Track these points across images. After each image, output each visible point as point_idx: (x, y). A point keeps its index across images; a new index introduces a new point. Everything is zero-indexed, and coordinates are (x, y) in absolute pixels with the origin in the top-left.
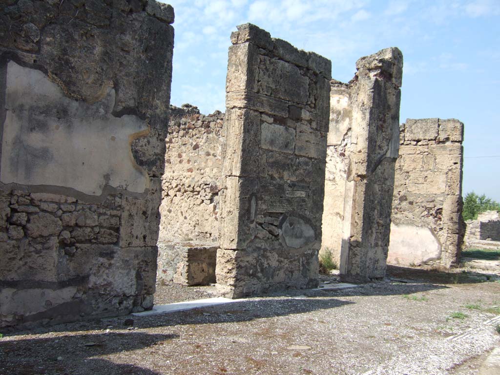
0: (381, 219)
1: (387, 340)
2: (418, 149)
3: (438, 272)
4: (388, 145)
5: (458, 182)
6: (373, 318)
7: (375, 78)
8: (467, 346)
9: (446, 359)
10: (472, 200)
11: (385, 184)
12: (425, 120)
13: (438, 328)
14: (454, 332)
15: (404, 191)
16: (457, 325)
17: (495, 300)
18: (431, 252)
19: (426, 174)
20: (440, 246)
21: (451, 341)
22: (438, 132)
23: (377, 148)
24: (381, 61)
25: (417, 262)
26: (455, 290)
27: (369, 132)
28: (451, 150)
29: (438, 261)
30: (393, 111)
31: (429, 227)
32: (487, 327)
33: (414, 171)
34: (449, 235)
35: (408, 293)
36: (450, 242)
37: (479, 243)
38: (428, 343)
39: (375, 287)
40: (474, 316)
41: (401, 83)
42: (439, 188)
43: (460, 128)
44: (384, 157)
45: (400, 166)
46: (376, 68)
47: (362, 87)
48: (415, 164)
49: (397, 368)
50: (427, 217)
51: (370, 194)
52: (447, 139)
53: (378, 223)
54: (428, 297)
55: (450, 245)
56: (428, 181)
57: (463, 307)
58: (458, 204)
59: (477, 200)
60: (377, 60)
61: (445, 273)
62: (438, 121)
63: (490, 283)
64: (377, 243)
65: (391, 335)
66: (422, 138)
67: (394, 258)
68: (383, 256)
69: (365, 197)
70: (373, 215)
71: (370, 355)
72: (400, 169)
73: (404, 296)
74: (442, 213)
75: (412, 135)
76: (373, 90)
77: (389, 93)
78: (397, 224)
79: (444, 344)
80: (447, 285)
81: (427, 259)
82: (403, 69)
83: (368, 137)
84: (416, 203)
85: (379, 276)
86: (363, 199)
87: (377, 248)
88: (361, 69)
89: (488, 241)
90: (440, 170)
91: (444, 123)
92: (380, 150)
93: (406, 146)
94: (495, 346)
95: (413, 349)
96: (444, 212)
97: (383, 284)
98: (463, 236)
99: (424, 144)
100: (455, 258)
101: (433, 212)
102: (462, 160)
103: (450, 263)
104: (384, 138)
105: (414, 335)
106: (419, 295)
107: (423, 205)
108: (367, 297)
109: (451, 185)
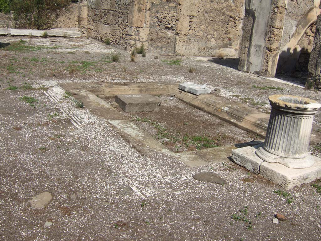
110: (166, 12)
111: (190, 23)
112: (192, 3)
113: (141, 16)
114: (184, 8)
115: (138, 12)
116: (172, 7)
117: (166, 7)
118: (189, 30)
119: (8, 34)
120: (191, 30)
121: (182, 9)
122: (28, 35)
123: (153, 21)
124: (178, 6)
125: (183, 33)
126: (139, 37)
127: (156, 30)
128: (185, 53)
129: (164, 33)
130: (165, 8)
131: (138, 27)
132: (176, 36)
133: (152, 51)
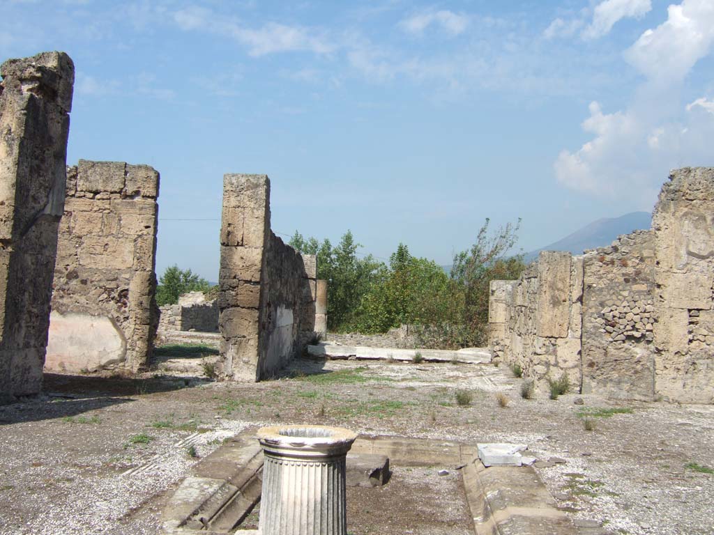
0: (34, 306)
1: (33, 490)
2: (95, 204)
3: (121, 379)
4: (47, 197)
5: (151, 254)
6: (13, 458)
7: (29, 93)
8: (150, 480)
9: (120, 504)
10: (174, 277)
11: (42, 254)
12: (107, 164)
13: (112, 461)
14: (133, 463)
15: (74, 265)
16: (140, 453)
17: (192, 412)
18: (112, 352)
19: (106, 240)
20: (124, 343)
21: (128, 477)
22: (125, 181)
23: (30, 199)
24: (40, 69)
25: (92, 367)
26: (143, 404)
27: (18, 175)
28: (142, 208)
29: (121, 364)
30: (56, 147)
31: (110, 316)
32: (178, 451)
33: (88, 236)
34: (137, 327)
35: (74, 414)
36: (138, 336)
37: (178, 336)
38: (95, 484)
39: (23, 410)
40: (163, 438)
41: (70, 106)
42: (124, 262)
43: (155, 179)
44: (41, 213)
45: (69, 228)
46: (32, 79)
47: (8, 104)
48: (91, 225)
49: (45, 530)
50: (107, 301)
51: (18, 269)
52: (137, 193)
53: (29, 312)
54: (102, 416)
55: (138, 340)
56: (108, 251)
57: (149, 426)
58: (150, 284)
59: (181, 277)
60: (34, 67)
61: (130, 379)
62: (125, 167)
63: (189, 389)
64: (29, 343)
65: (40, 481)
66: (102, 189)
67: (57, 363)
68: (37, 361)
69: (8, 274)
70: (22, 300)
71: (4, 517)
72: (68, 232)
73: (67, 418)
74: (128, 296)
75: (88, 184)
76: (25, 111)
77: (52, 119)
78: (62, 313)
79: (117, 483)
80: (131, 398)
81: (106, 361)
82: (74, 86)
83: (17, 182)
84: (92, 282)
85: (31, 392)
86: (6, 276)
87: (27, 349)
88: (9, 78)
89: (192, 333)
90: (126, 236)
91: (133, 170)
92: (35, 203)
93: (78, 199)
94: (187, 475)
95: (72, 497)
96: (130, 295)
97: (36, 404)
98: (156, 327)
99: (105, 197)
100: (144, 359)
101: (116, 295)
102: (156, 223)
103: (138, 365)
104: (41, 185)
105: (75, 475)
106: (89, 415)
107: (101, 284)
108: (9, 425)
109: (141, 257)
110: (625, 303)
111: (691, 325)
112: (691, 281)
113: (558, 315)
114: (671, 294)
115: (551, 306)
116: (639, 292)
117: (626, 293)
118: (691, 341)
119: (350, 356)
120: (694, 342)
121: (666, 296)
122: (386, 357)
123: (591, 324)
124: (656, 289)
125: (673, 349)
126: (556, 358)
127: (601, 343)
128: (682, 396)
129: (623, 350)
130: (620, 295)
131: (552, 337)
132: (655, 355)
133: (594, 390)
